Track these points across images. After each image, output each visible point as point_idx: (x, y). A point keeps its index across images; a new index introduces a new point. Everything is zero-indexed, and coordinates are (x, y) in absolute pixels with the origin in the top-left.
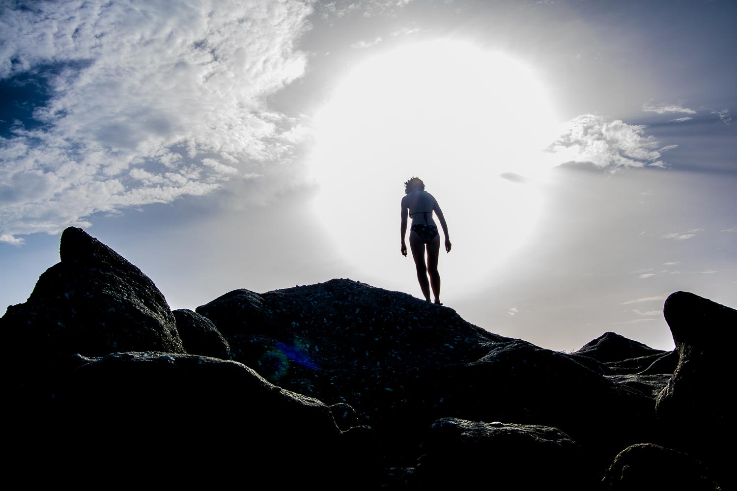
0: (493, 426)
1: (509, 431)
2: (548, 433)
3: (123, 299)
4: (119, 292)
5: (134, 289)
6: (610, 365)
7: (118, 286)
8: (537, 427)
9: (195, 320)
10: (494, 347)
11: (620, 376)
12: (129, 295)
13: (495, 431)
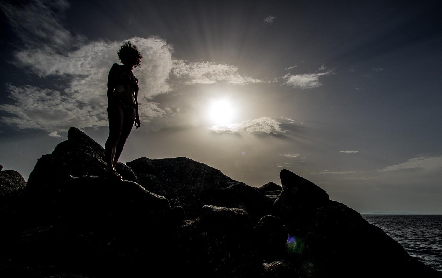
0: (222, 208)
1: (227, 210)
2: (240, 211)
3: (92, 156)
4: (91, 153)
5: (98, 153)
6: (270, 192)
7: (91, 151)
8: (237, 209)
9: (124, 167)
10: (232, 184)
11: (271, 196)
12: (96, 155)
13: (223, 210)
